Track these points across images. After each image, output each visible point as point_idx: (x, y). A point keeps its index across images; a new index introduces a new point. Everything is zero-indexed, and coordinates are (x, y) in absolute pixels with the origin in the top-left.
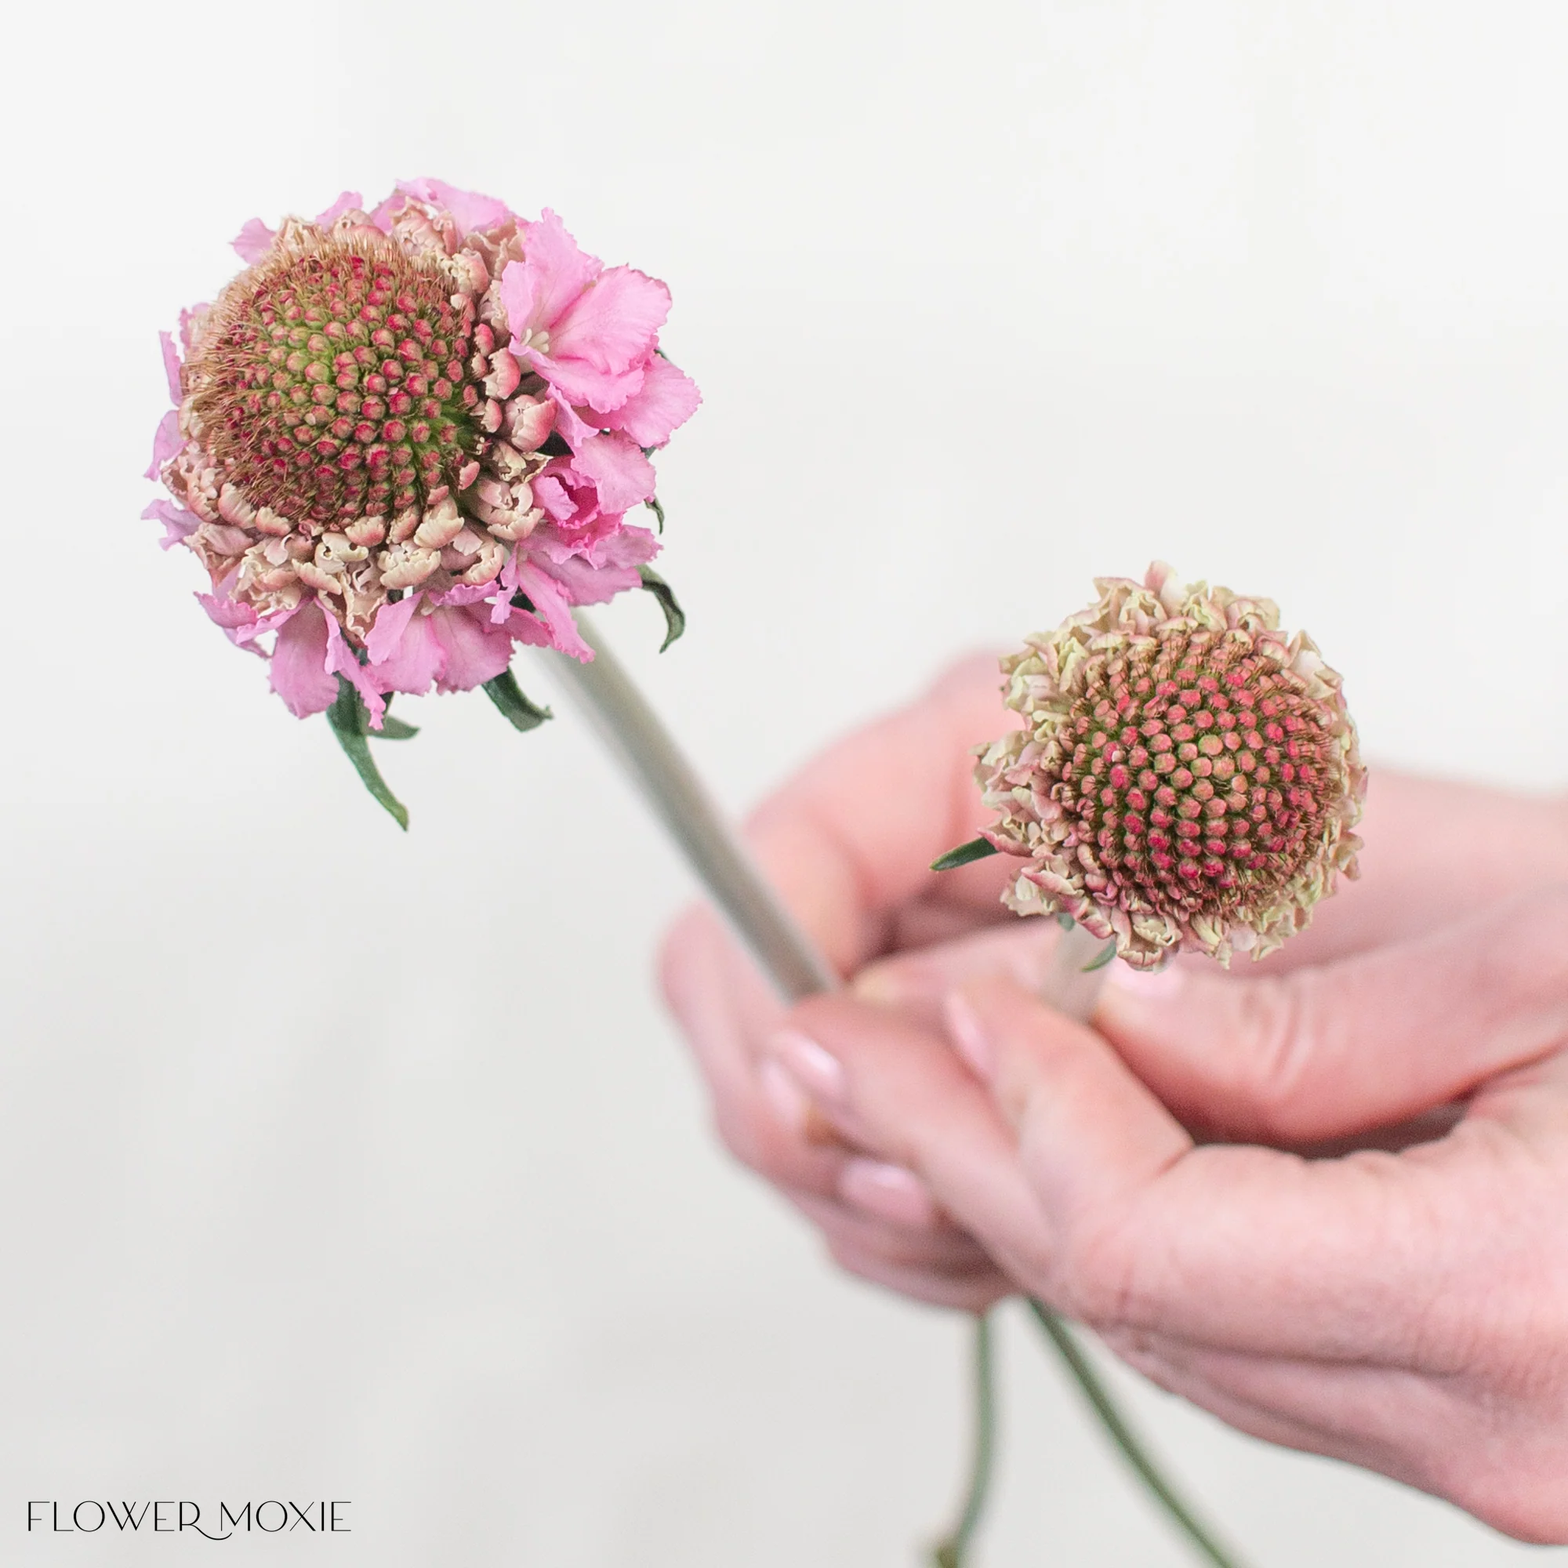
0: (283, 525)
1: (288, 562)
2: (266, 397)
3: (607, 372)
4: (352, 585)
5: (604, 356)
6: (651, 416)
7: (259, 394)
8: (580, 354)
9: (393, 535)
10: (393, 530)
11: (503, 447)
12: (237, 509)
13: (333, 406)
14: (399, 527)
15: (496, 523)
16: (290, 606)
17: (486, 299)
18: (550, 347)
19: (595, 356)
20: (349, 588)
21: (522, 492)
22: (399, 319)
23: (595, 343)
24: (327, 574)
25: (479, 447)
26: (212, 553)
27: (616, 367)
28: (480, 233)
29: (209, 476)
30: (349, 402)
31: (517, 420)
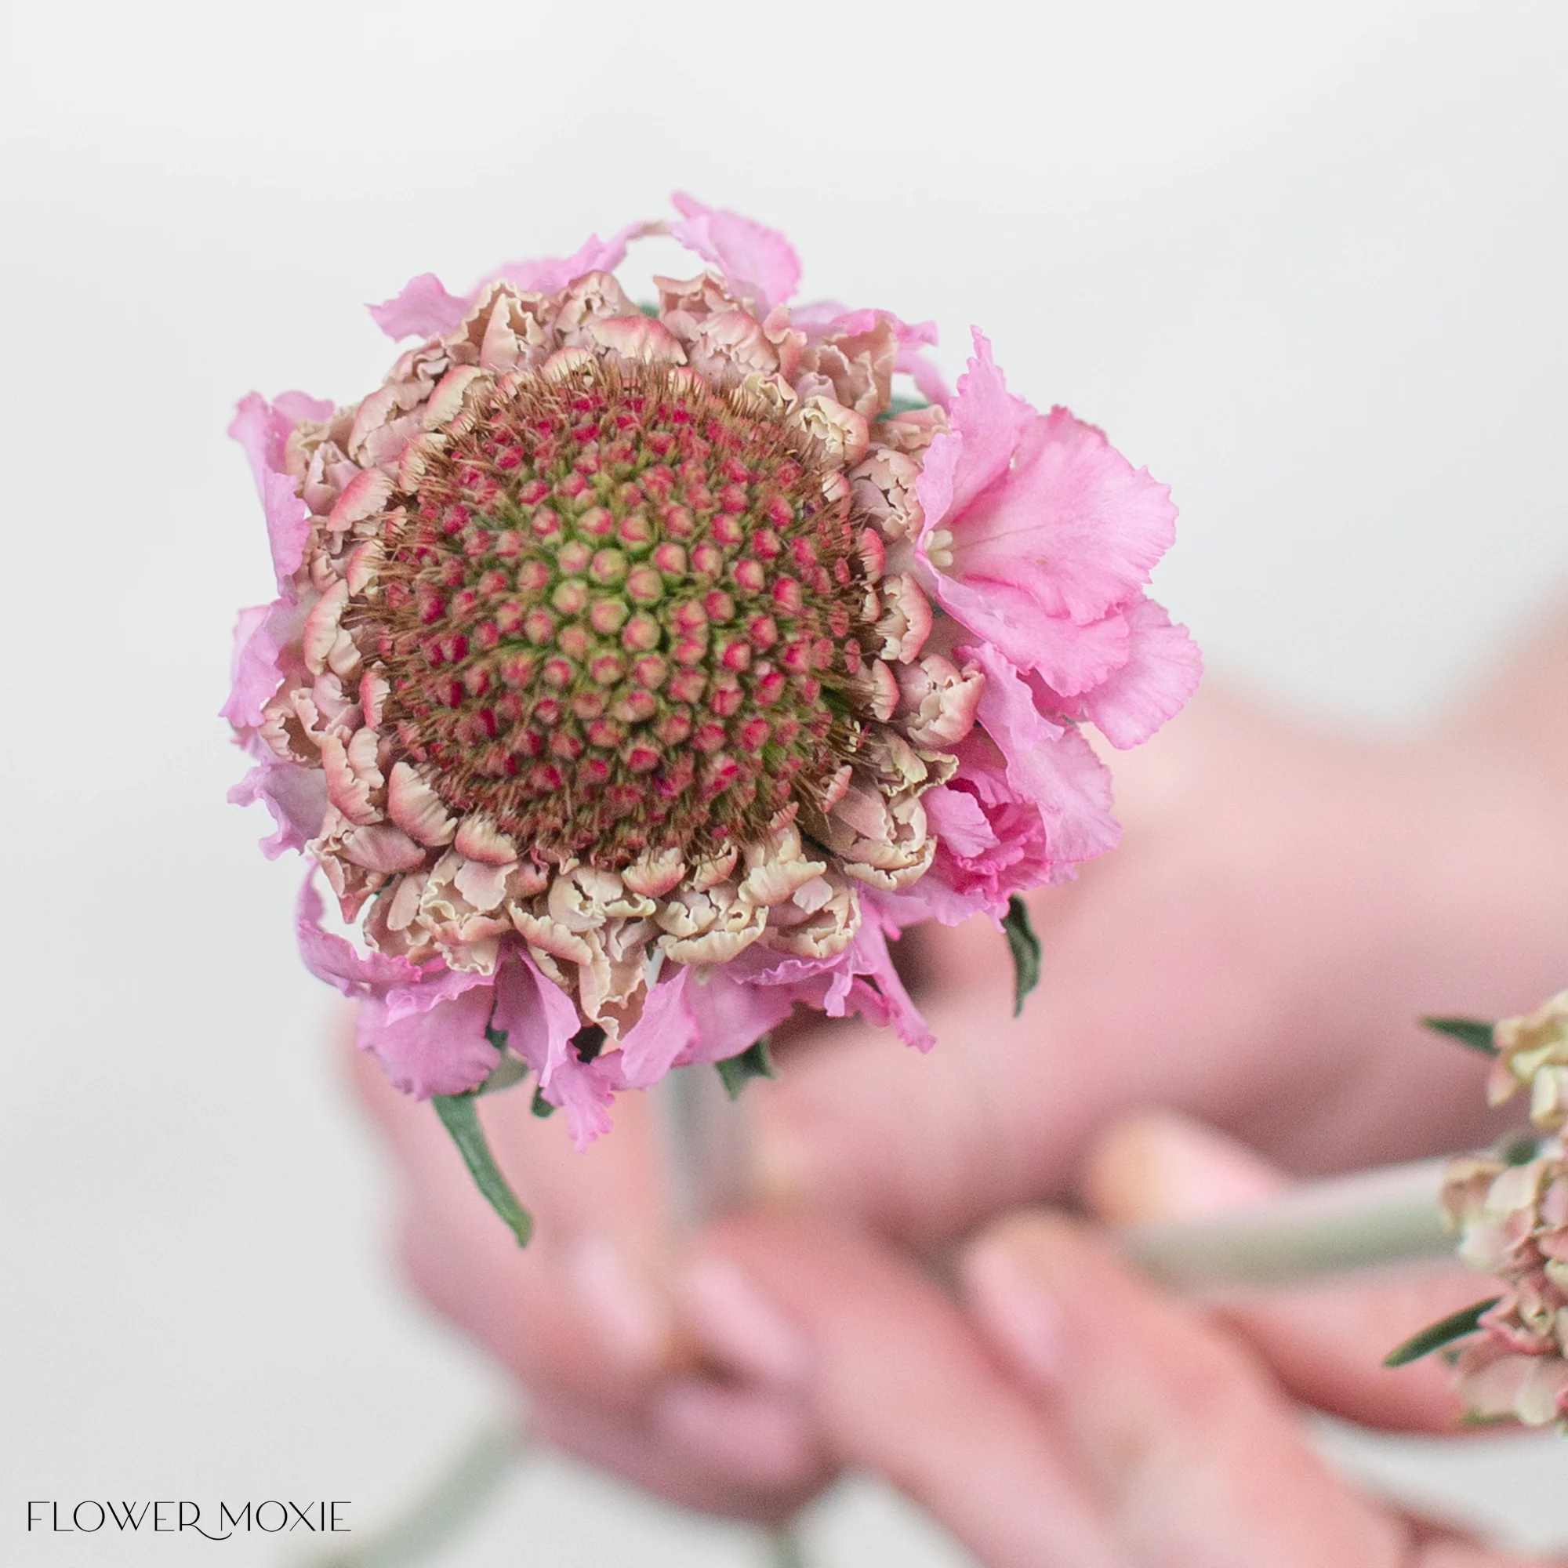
0: (505, 846)
1: (503, 908)
2: (541, 665)
3: (1062, 614)
4: (605, 949)
5: (1059, 590)
6: (1132, 695)
7: (526, 658)
8: (1013, 579)
9: (699, 880)
10: (700, 875)
11: (894, 742)
12: (425, 815)
13: (663, 691)
14: (709, 871)
15: (864, 862)
16: (485, 968)
17: (866, 474)
18: (955, 559)
19: (1043, 588)
20: (603, 956)
21: (914, 815)
22: (771, 541)
23: (1046, 566)
24: (573, 934)
25: (853, 740)
26: (347, 865)
27: (1080, 611)
28: (840, 349)
29: (367, 747)
30: (692, 689)
31: (923, 701)
